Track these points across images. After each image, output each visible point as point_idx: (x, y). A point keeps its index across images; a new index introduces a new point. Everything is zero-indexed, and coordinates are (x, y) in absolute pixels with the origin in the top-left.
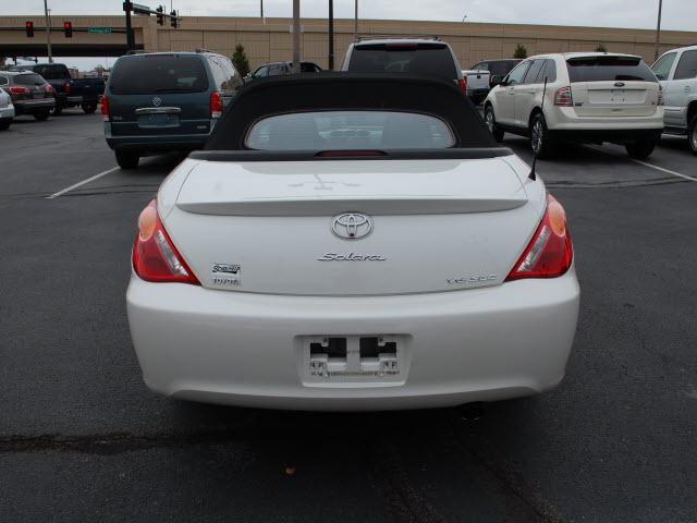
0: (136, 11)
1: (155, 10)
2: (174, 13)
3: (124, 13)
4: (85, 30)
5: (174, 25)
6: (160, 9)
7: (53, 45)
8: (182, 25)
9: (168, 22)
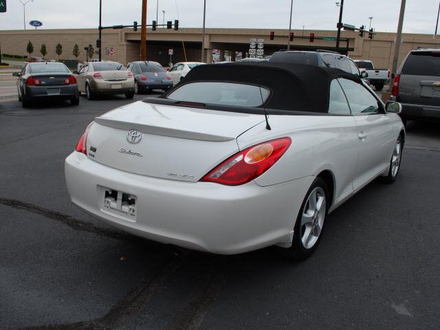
0: (345, 28)
1: (359, 28)
2: (371, 30)
3: (337, 29)
4: (320, 39)
5: (371, 37)
6: (362, 28)
7: (291, 46)
8: (375, 37)
9: (366, 36)
